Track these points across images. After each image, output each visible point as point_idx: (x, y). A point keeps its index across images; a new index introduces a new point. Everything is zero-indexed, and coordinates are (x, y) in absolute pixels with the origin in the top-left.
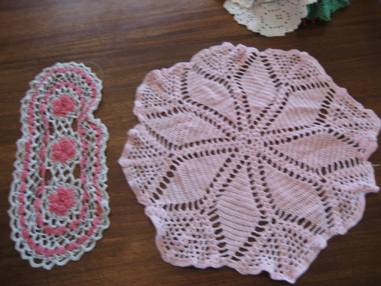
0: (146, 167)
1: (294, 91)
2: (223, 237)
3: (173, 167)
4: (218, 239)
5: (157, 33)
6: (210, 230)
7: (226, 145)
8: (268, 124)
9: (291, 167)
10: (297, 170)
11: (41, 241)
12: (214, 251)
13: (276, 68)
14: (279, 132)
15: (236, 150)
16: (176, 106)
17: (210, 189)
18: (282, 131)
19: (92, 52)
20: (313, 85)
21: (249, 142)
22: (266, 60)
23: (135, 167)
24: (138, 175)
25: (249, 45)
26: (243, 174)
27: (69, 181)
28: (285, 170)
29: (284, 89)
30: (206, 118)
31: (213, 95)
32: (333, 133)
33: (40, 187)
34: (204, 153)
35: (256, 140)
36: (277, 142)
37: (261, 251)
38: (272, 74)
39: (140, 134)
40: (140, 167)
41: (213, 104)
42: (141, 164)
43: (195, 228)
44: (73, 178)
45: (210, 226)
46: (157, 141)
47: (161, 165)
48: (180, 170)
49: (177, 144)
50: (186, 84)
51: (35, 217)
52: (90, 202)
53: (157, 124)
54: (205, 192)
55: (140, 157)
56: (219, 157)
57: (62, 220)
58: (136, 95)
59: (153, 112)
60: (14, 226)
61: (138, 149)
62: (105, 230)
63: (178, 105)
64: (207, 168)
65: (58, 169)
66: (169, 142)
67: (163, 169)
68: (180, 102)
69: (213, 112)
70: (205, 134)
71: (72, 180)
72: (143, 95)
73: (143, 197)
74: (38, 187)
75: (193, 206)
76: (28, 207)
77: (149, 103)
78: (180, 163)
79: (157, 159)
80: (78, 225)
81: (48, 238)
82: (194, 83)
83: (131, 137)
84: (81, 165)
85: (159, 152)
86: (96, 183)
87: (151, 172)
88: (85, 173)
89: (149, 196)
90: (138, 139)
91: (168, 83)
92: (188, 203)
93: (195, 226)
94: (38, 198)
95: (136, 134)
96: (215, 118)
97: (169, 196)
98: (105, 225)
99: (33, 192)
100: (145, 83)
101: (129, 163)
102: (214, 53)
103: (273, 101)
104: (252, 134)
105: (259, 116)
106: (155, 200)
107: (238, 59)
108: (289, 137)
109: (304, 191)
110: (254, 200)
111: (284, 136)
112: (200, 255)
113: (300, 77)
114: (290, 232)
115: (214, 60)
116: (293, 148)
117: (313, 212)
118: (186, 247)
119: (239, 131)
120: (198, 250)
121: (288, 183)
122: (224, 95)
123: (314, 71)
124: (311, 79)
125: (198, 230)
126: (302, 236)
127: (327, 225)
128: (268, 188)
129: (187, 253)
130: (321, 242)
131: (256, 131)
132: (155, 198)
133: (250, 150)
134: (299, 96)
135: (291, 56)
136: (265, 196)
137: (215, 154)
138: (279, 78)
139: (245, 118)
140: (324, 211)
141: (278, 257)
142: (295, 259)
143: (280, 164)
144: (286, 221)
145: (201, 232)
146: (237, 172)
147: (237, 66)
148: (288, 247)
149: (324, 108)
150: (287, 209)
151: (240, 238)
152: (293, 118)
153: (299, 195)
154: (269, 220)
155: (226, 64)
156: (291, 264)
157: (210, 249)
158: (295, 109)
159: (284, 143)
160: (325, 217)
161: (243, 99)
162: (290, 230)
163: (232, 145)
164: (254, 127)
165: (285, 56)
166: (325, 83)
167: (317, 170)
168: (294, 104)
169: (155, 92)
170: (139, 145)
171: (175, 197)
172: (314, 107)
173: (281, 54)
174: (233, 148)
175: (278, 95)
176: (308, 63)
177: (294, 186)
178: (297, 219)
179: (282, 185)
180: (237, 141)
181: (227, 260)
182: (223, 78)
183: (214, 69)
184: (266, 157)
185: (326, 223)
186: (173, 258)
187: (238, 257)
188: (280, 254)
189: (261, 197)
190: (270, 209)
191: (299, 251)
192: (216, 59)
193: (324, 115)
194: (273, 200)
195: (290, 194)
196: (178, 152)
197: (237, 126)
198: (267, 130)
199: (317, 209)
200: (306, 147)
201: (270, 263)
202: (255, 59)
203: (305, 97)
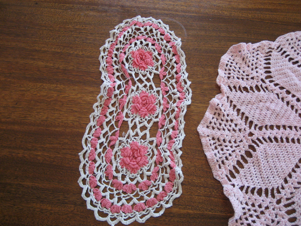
0: (224, 141)
3: (252, 147)
11: (108, 194)
16: (259, 84)
17: (288, 179)
19: (177, 11)
23: (213, 139)
24: (216, 148)
27: (144, 137)
30: (288, 103)
31: (297, 81)
33: (114, 137)
34: (284, 140)
39: (222, 105)
40: (218, 139)
41: (296, 90)
42: (220, 136)
43: (270, 218)
44: (148, 136)
45: (286, 219)
46: (237, 116)
47: (240, 142)
48: (259, 152)
49: (257, 124)
50: (269, 63)
51: (104, 167)
52: (163, 165)
53: (238, 98)
54: (283, 181)
55: (219, 129)
56: (299, 146)
57: (132, 177)
58: (220, 64)
59: (236, 85)
60: (82, 170)
61: (217, 119)
62: (176, 199)
63: (261, 83)
64: (287, 156)
65: (135, 122)
66: (250, 120)
67: (241, 147)
68: (262, 80)
69: (295, 98)
70: (286, 119)
71: (147, 138)
72: (227, 65)
73: (219, 172)
74: (111, 136)
75: (269, 194)
76: (99, 154)
77: (232, 74)
78: (260, 144)
79: (237, 135)
80: (149, 186)
81: (115, 192)
82: (278, 64)
83: (212, 106)
84: (159, 123)
85: (239, 128)
86: (171, 147)
87: (229, 148)
88: (161, 133)
89: (225, 173)
90: (219, 110)
91: (252, 58)
92: (264, 188)
93: (269, 215)
94: (110, 148)
95: (218, 104)
96: (297, 105)
97: (245, 177)
98: (176, 193)
99: (107, 139)
100: (228, 53)
101: (208, 133)
102: (299, 38)
106: (231, 179)
115: (298, 45)
125: (272, 221)
132: (231, 176)
137: (295, 143)
145: (275, 224)
169: (238, 65)
170: (219, 116)
171: (252, 180)
183: (298, 54)
192: (300, 44)
196: (258, 133)
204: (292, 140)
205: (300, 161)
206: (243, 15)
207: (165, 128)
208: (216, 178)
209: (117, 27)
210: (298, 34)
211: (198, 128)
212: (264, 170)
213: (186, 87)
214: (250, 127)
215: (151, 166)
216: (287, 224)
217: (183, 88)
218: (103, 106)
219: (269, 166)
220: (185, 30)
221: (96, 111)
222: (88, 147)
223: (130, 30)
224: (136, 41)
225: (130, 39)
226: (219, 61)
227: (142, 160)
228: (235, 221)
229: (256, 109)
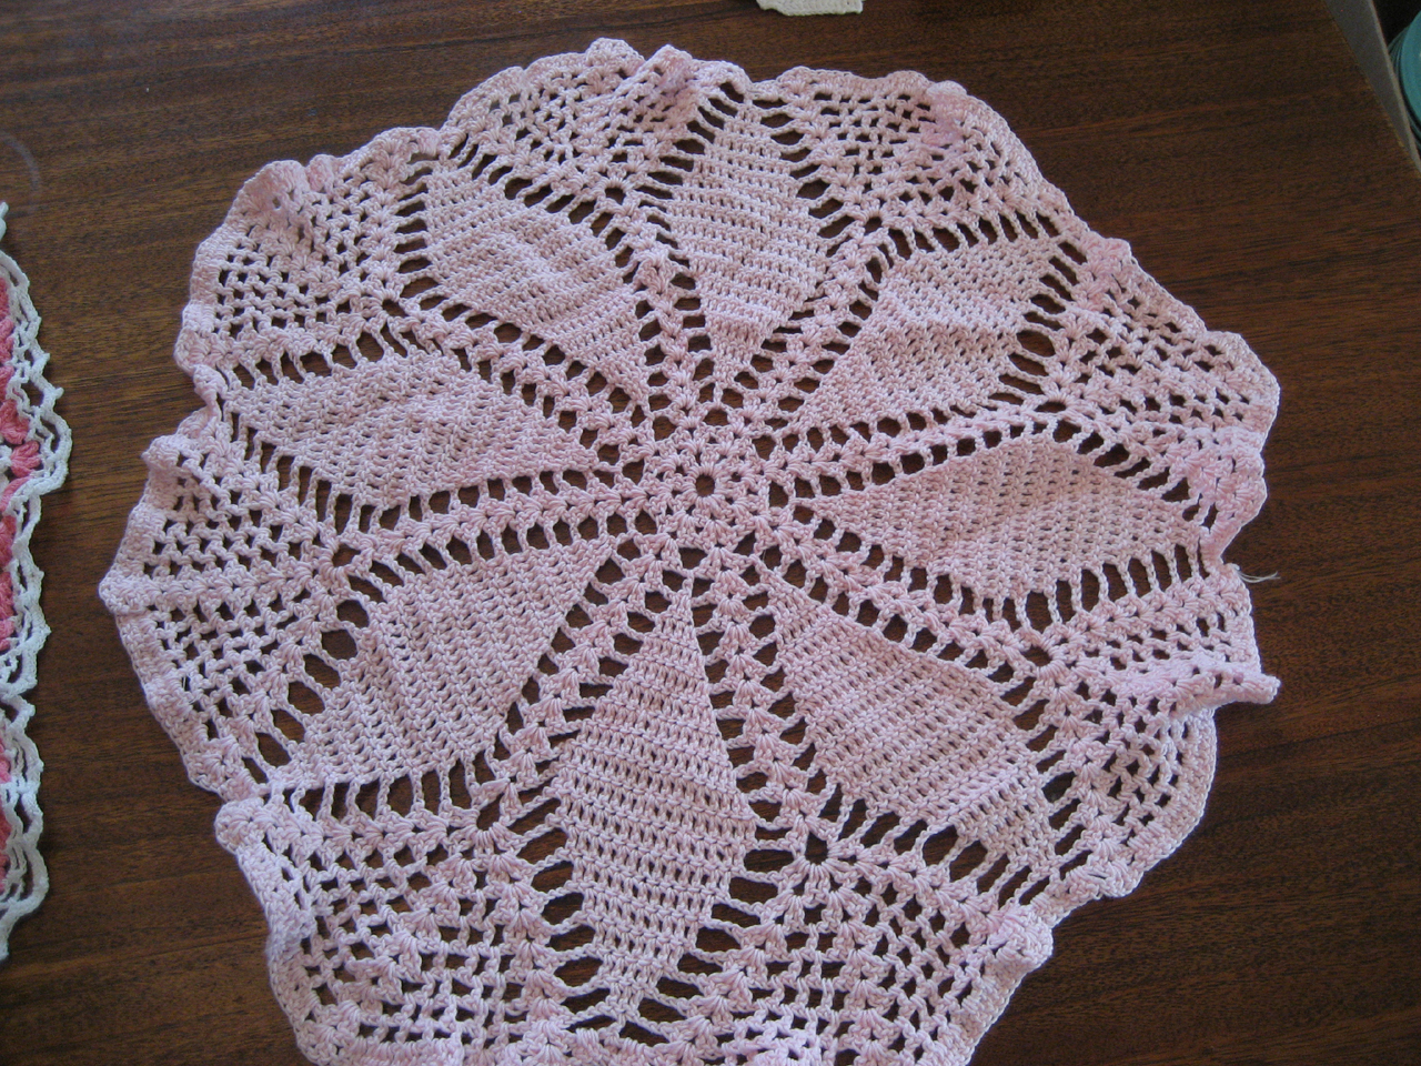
0: (225, 611)
1: (905, 251)
2: (583, 934)
3: (349, 610)
4: (557, 942)
6: (523, 900)
7: (598, 499)
8: (789, 403)
9: (892, 597)
10: (918, 609)
12: (542, 1003)
13: (826, 150)
14: (839, 435)
15: (646, 522)
16: (375, 327)
17: (524, 706)
18: (854, 434)
20: (985, 226)
21: (705, 484)
22: (784, 118)
23: (177, 615)
24: (191, 652)
25: (705, 52)
26: (676, 634)
28: (868, 612)
29: (861, 245)
30: (508, 379)
31: (544, 273)
32: (1078, 439)
34: (498, 542)
35: (736, 477)
36: (830, 485)
37: (759, 993)
38: (811, 178)
39: (200, 458)
40: (197, 610)
41: (543, 313)
42: (203, 598)
43: (454, 893)
45: (526, 883)
46: (281, 488)
47: (298, 599)
48: (384, 624)
49: (372, 501)
50: (420, 225)
53: (281, 410)
54: (500, 721)
55: (199, 566)
56: (566, 555)
58: (194, 277)
59: (267, 356)
61: (190, 526)
62: (23, 923)
63: (382, 322)
64: (511, 609)
66: (335, 492)
67: (306, 618)
68: (390, 305)
69: (542, 350)
70: (504, 451)
72: (224, 276)
73: (208, 754)
75: (445, 791)
77: (249, 312)
78: (385, 588)
79: (280, 574)
82: (459, 219)
83: (159, 472)
85: (290, 538)
87: (249, 636)
89: (237, 750)
90: (192, 481)
91: (341, 219)
92: (421, 775)
93: (451, 884)
95: (182, 458)
96: (548, 378)
97: (330, 747)
98: (24, 895)
100: (231, 222)
101: (146, 596)
102: (551, 87)
103: (809, 300)
104: (718, 447)
105: (747, 365)
106: (269, 770)
107: (658, 113)
108: (884, 459)
109: (950, 706)
110: (727, 756)
111: (863, 453)
112: (473, 1025)
113: (932, 190)
114: (890, 895)
115: (549, 117)
116: (899, 509)
117: (990, 798)
118: (408, 986)
119: (658, 437)
120: (466, 1001)
121: (878, 669)
122: (591, 274)
123: (992, 165)
124: (977, 199)
125: (466, 905)
126: (945, 913)
127: (1053, 855)
128: (790, 694)
129: (415, 1017)
130: (1026, 935)
131: (736, 436)
132: (266, 758)
133: (710, 523)
134: (925, 276)
135: (892, 100)
136: (776, 735)
137: (546, 545)
138: (839, 197)
139: (684, 375)
140: (1041, 794)
141: (835, 1017)
142: (915, 1020)
143: (845, 584)
144: (874, 847)
145: (479, 915)
146: (649, 626)
147: (650, 142)
148: (881, 966)
149: (1037, 327)
150: (874, 788)
151: (661, 936)
152: (897, 372)
153: (928, 725)
154: (795, 843)
155: (601, 135)
156: (899, 1044)
157: (524, 991)
158: (910, 330)
159: (862, 488)
160: (1046, 821)
161: (679, 292)
162: (890, 885)
163: (624, 500)
164: (725, 414)
165: (863, 101)
166: (1039, 216)
167: (1009, 605)
168: (905, 311)
169: (278, 263)
170: (197, 508)
171: (359, 751)
172: (991, 323)
173: (848, 91)
174: (631, 516)
175: (833, 269)
176: (968, 129)
177: (906, 680)
178: (921, 840)
179: (853, 678)
180: (648, 480)
181: (602, 1042)
182: (590, 198)
183: (548, 155)
184: (780, 555)
185: (1051, 847)
186: (349, 1043)
187: (652, 1026)
188: (847, 1001)
189: (760, 737)
190: (799, 792)
191: (933, 984)
192: (557, 112)
193: (1036, 358)
194: (812, 749)
195: (890, 719)
196: (377, 539)
197: (651, 415)
198: (786, 430)
199: (1012, 786)
200: (958, 504)
201: (798, 1049)
202: (733, 112)
203: (952, 279)
204: (537, 535)
205: (577, 617)
206: (301, 38)
208: (201, 784)
210: (546, 70)
211: (106, 581)
212: (415, 695)
213: (37, 417)
214: (340, 525)
216: (526, 901)
217: (23, 425)
219: (434, 674)
220: (30, 162)
226: (187, 267)
228: (300, 949)
229: (362, 439)
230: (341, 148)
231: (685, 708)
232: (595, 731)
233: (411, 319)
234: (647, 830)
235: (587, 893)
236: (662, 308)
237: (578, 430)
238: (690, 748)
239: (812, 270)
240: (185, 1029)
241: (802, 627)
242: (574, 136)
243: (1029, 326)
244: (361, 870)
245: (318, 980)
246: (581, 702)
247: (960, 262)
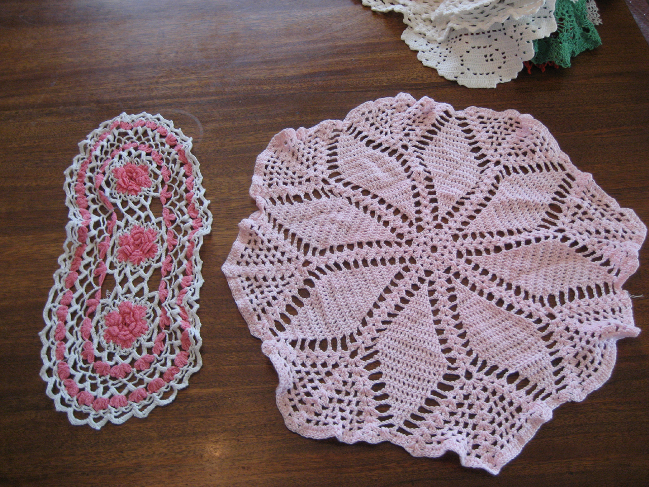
0: (265, 279)
1: (509, 173)
2: (385, 396)
3: (308, 282)
4: (376, 398)
5: (291, 73)
6: (365, 383)
7: (396, 251)
8: (465, 223)
9: (499, 292)
10: (509, 297)
11: (87, 385)
12: (369, 417)
13: (481, 136)
14: (482, 236)
15: (413, 260)
16: (319, 188)
17: (368, 319)
18: (488, 236)
19: (187, 96)
20: (539, 166)
21: (434, 249)
22: (466, 124)
23: (248, 279)
24: (253, 292)
25: (439, 100)
26: (422, 299)
27: (140, 293)
28: (490, 296)
29: (492, 171)
30: (365, 208)
31: (379, 173)
32: (568, 243)
33: (93, 300)
34: (360, 263)
35: (445, 247)
36: (478, 252)
37: (446, 422)
38: (475, 146)
39: (258, 227)
40: (255, 278)
41: (378, 187)
42: (257, 274)
43: (341, 379)
44: (146, 290)
45: (366, 377)
46: (285, 240)
47: (290, 277)
48: (320, 287)
49: (317, 246)
50: (335, 154)
51: (79, 346)
52: (171, 329)
53: (286, 213)
54: (359, 323)
55: (256, 263)
56: (384, 269)
57: (125, 354)
58: (256, 166)
59: (281, 195)
60: (46, 356)
61: (253, 250)
62: (194, 375)
63: (321, 186)
64: (364, 286)
65: (125, 274)
66: (304, 242)
67: (293, 283)
68: (324, 181)
69: (378, 199)
70: (363, 232)
71: (145, 293)
72: (266, 167)
73: (258, 326)
74: (89, 299)
75: (339, 344)
76: (71, 330)
77: (275, 179)
78: (321, 275)
79: (284, 268)
80: (151, 364)
81: (99, 380)
82: (349, 153)
83: (243, 231)
84: (162, 269)
85: (288, 256)
86: (181, 300)
87: (273, 288)
88: (166, 283)
89: (267, 325)
90: (255, 234)
91: (307, 150)
92: (331, 338)
93: (340, 376)
94: (87, 317)
95: (252, 227)
96: (380, 209)
97: (300, 327)
98: (194, 367)
99: (82, 306)
100: (269, 149)
101: (238, 272)
102: (383, 108)
103: (473, 188)
104: (439, 236)
105: (450, 209)
106: (278, 332)
107: (421, 120)
108: (498, 244)
109: (518, 331)
110: (438, 341)
111: (490, 242)
112: (346, 423)
113: (519, 152)
114: (494, 393)
115: (382, 119)
116: (503, 262)
117: (532, 363)
118: (324, 408)
119: (418, 232)
120: (344, 414)
121: (493, 316)
122: (395, 175)
123: (542, 144)
124: (536, 156)
125: (345, 383)
126: (514, 401)
127: (554, 385)
128: (461, 322)
129: (326, 418)
130: (543, 410)
131: (446, 233)
132: (277, 329)
133: (435, 262)
134: (516, 182)
135: (506, 120)
136: (456, 335)
137: (377, 265)
138: (485, 153)
139: (428, 211)
140: (550, 363)
141: (473, 433)
142: (501, 436)
143: (482, 287)
144: (489, 376)
145: (349, 387)
146: (412, 295)
147: (418, 130)
148: (490, 417)
149: (556, 202)
150: (490, 356)
151: (412, 399)
152: (504, 215)
153: (510, 337)
154: (461, 372)
155: (400, 126)
156: (495, 443)
157: (363, 413)
158: (509, 201)
159: (490, 254)
160: (552, 373)
161: (427, 183)
162: (494, 390)
163: (405, 252)
164: (442, 226)
165: (495, 120)
166: (559, 164)
167: (541, 299)
168: (507, 194)
169: (285, 164)
170: (255, 244)
171: (310, 329)
172: (539, 200)
173: (490, 116)
174: (407, 258)
175: (482, 178)
176: (534, 131)
177: (503, 321)
178: (507, 374)
179: (484, 318)
180: (414, 246)
181: (390, 433)
182: (396, 148)
183: (381, 133)
184: (460, 275)
185: (553, 382)
186: (303, 424)
187: (408, 429)
188: (477, 427)
189: (450, 336)
190: (464, 355)
191: (508, 424)
192: (385, 118)
193: (555, 213)
194: (468, 341)
195: (497, 334)
196: (318, 259)
197: (416, 224)
198: (463, 232)
199: (540, 360)
200: (524, 262)
201: (459, 439)
202: (448, 121)
203: (526, 184)
204: (374, 262)
205: (387, 290)
206: (294, 87)
207: (173, 274)
208: (255, 335)
209: (90, 136)
210: (381, 103)
211: (224, 266)
212: (330, 312)
213: (202, 210)
214: (305, 253)
215: (153, 333)
216: (366, 383)
217: (197, 212)
218: (74, 257)
219: (337, 306)
220: (199, 124)
221: (63, 267)
222: (52, 321)
223: (111, 137)
224: (121, 153)
225: (112, 151)
226: (254, 162)
227: (138, 326)
228: (287, 392)
229: (314, 225)
230: (308, 126)
231: (424, 323)
232: (392, 329)
233: (332, 186)
234: (409, 364)
235: (387, 383)
236: (420, 188)
237: (389, 227)
238: (426, 337)
239: (475, 178)
240: (246, 415)
241: (466, 300)
242: (391, 126)
243: (553, 202)
244: (309, 368)
245: (293, 403)
246: (388, 319)
247: (529, 178)
